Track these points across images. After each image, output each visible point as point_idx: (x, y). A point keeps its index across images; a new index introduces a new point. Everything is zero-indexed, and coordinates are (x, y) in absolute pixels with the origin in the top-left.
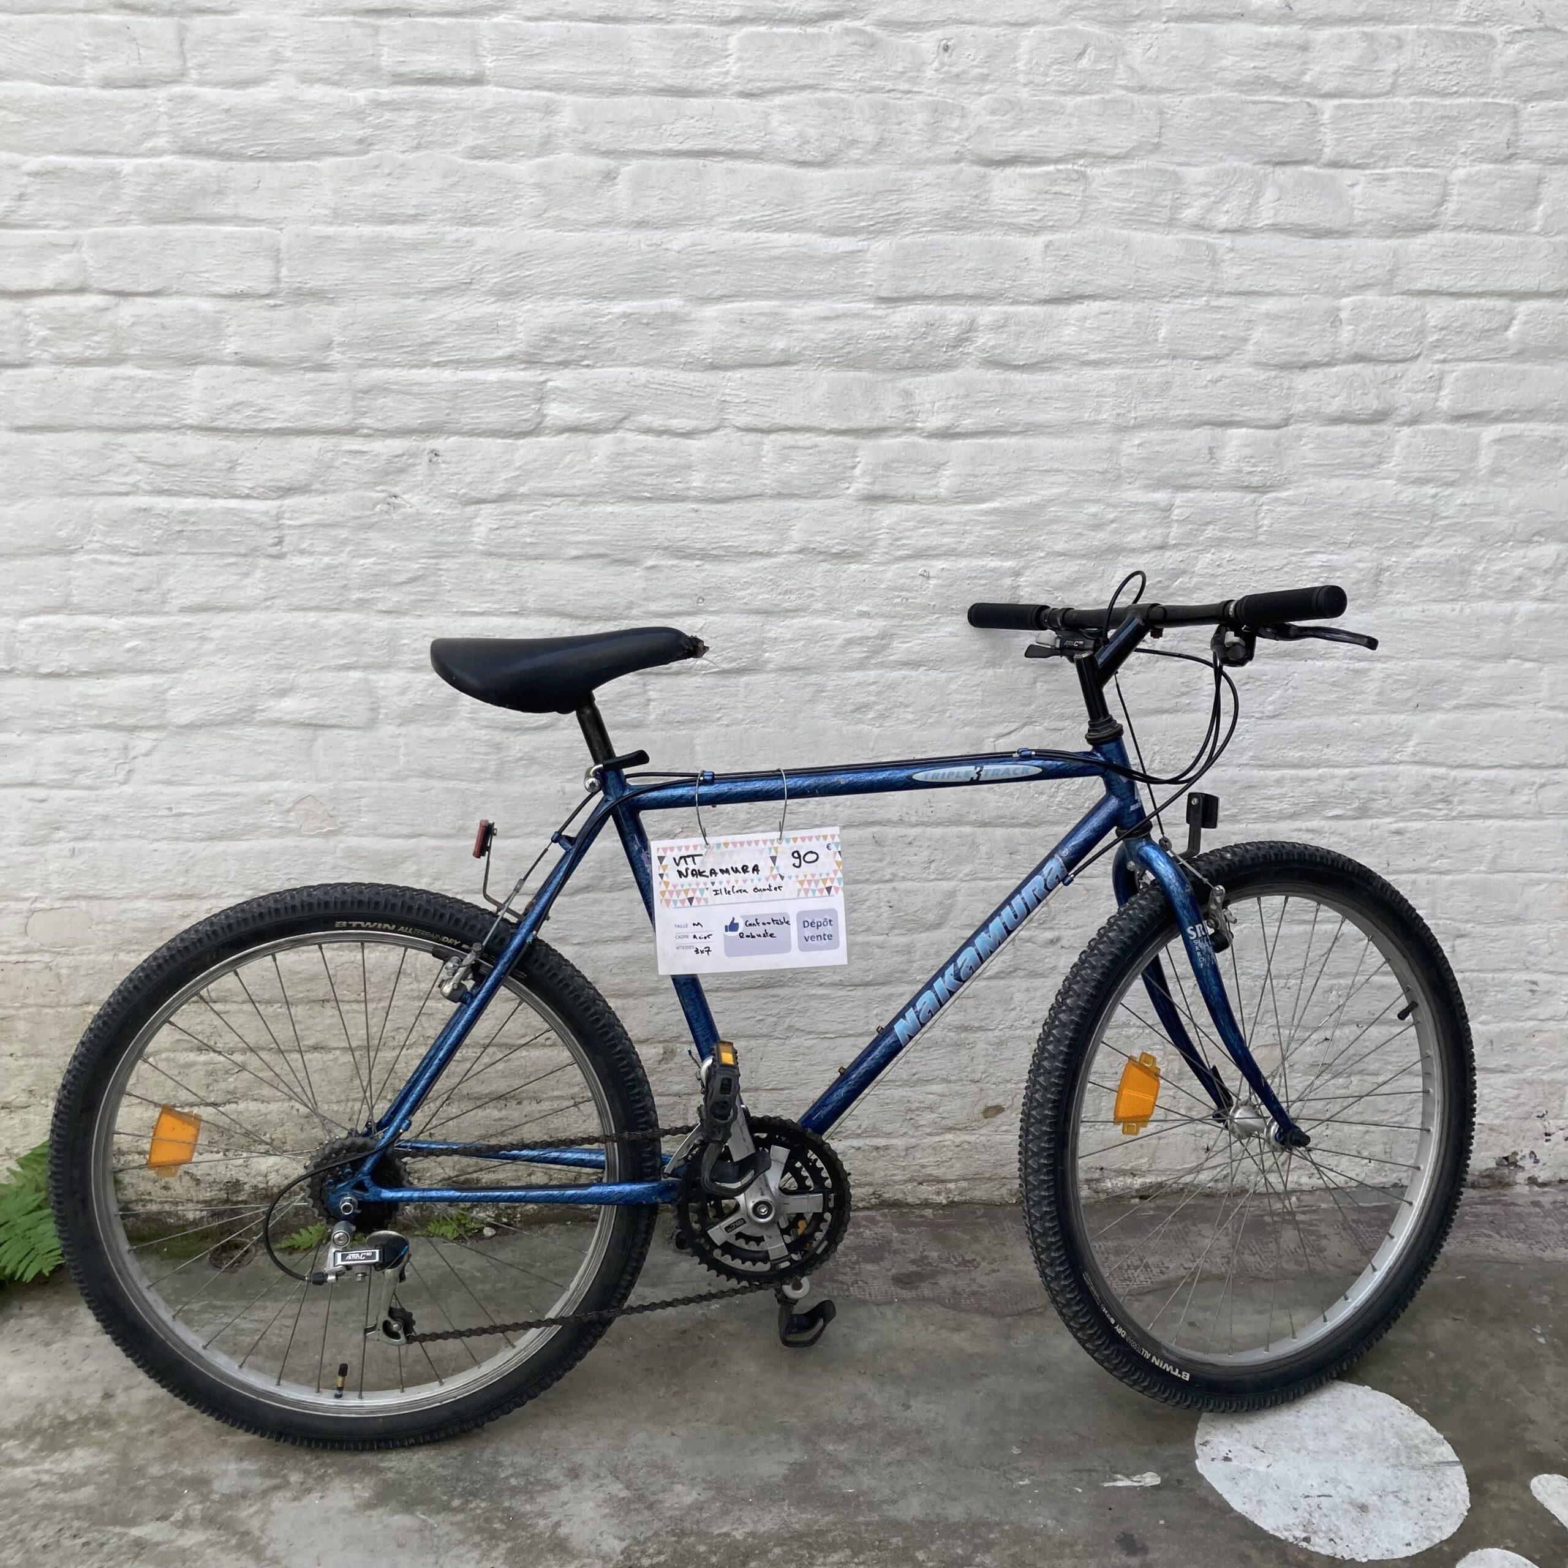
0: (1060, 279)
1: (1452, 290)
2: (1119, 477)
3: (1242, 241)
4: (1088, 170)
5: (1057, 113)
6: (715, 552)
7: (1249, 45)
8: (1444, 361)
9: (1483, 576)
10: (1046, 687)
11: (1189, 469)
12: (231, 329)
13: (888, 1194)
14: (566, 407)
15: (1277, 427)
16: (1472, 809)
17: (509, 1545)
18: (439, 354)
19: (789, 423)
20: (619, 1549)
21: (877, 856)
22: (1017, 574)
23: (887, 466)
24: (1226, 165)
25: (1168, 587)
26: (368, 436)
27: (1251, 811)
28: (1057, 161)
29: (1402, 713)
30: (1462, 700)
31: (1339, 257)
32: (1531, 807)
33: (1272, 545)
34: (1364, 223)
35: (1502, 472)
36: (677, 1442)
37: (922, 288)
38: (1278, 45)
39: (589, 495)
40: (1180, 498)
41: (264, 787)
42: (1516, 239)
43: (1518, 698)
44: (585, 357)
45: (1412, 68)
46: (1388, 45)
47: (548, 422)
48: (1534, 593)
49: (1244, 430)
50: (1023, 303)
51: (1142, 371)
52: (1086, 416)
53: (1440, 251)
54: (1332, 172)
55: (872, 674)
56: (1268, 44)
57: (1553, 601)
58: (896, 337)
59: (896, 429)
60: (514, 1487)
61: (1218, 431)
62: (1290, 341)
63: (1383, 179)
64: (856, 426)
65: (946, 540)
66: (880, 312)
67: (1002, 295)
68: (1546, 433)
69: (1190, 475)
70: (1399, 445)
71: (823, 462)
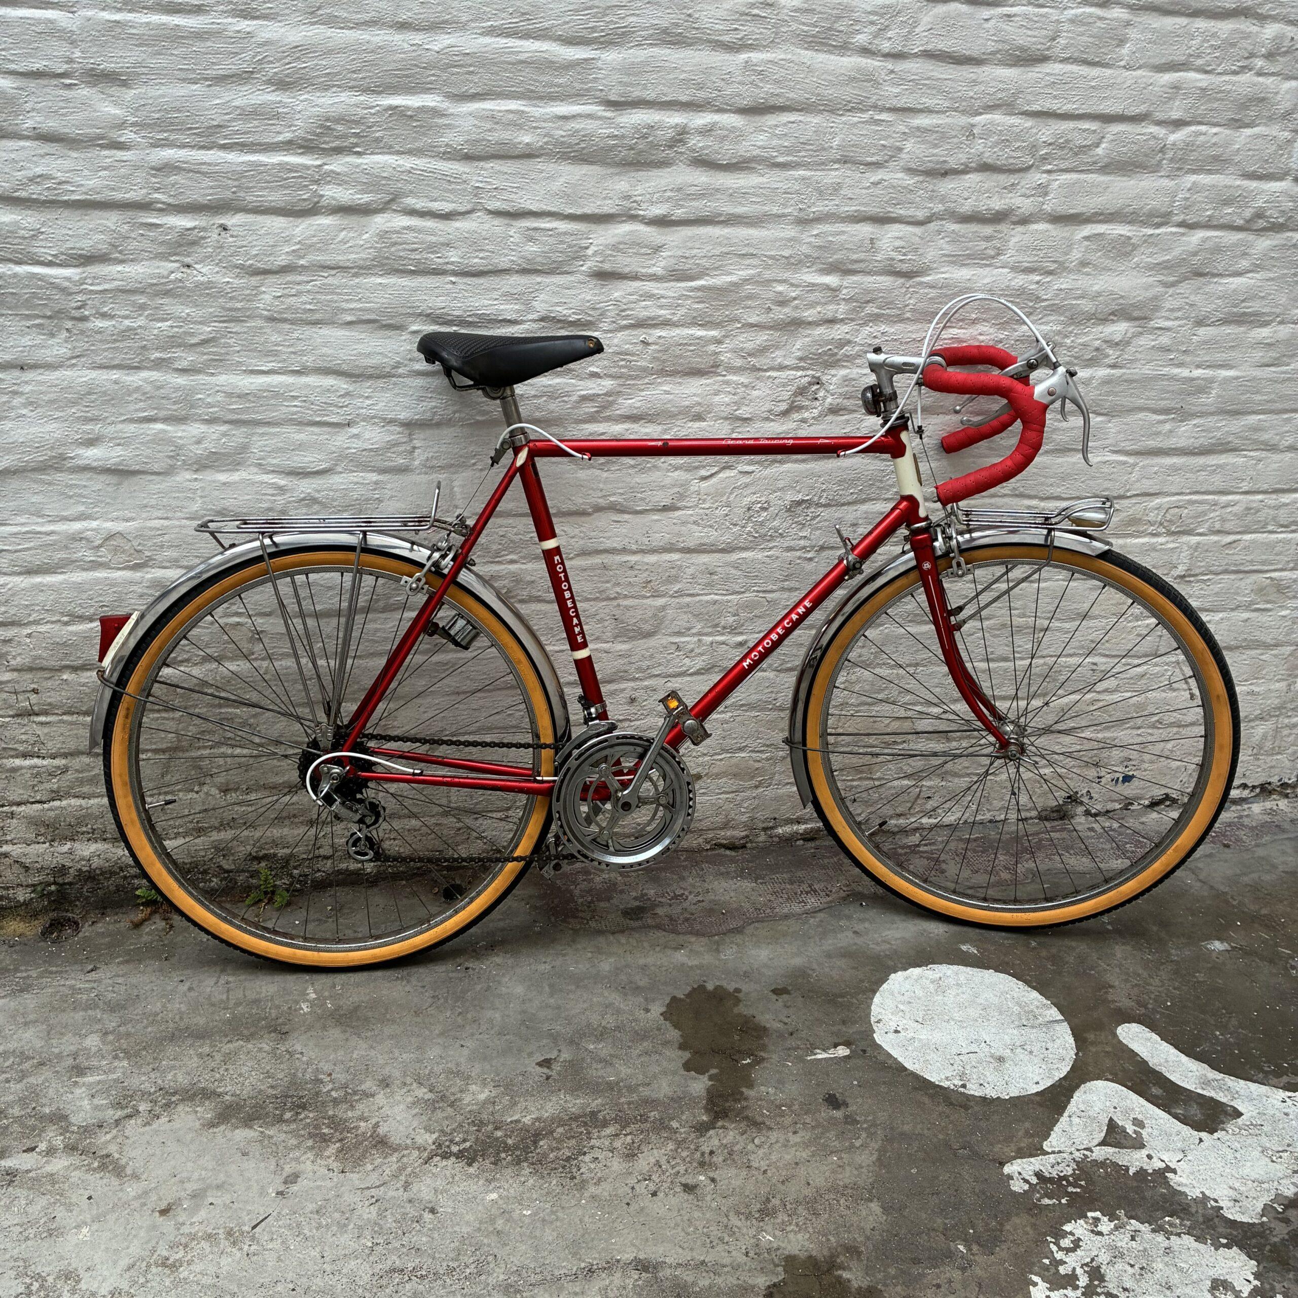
0: (757, 91)
1: (1058, 112)
2: (800, 262)
3: (901, 65)
6: (470, 319)
8: (1049, 172)
9: (1069, 348)
11: (855, 257)
12: (28, 106)
14: (341, 188)
15: (922, 223)
17: (338, 1145)
18: (225, 137)
19: (534, 207)
20: (430, 1141)
21: (605, 579)
22: (719, 342)
23: (615, 247)
25: (836, 354)
26: (161, 210)
31: (974, 81)
33: (915, 321)
34: (993, 53)
35: (1089, 264)
36: (466, 1052)
37: (644, 95)
39: (361, 268)
40: (847, 280)
41: (77, 526)
42: (1108, 72)
44: (356, 145)
47: (324, 202)
48: (1107, 361)
49: (897, 226)
50: (726, 111)
51: (820, 173)
52: (775, 210)
53: (1051, 79)
54: (971, 8)
55: (601, 426)
57: (1121, 368)
58: (623, 136)
59: (622, 216)
60: (335, 1099)
61: (879, 226)
62: (935, 151)
63: (1011, 15)
64: (589, 212)
65: (662, 312)
66: (608, 114)
67: (709, 103)
68: (1122, 232)
69: (856, 261)
70: (1014, 240)
71: (562, 242)
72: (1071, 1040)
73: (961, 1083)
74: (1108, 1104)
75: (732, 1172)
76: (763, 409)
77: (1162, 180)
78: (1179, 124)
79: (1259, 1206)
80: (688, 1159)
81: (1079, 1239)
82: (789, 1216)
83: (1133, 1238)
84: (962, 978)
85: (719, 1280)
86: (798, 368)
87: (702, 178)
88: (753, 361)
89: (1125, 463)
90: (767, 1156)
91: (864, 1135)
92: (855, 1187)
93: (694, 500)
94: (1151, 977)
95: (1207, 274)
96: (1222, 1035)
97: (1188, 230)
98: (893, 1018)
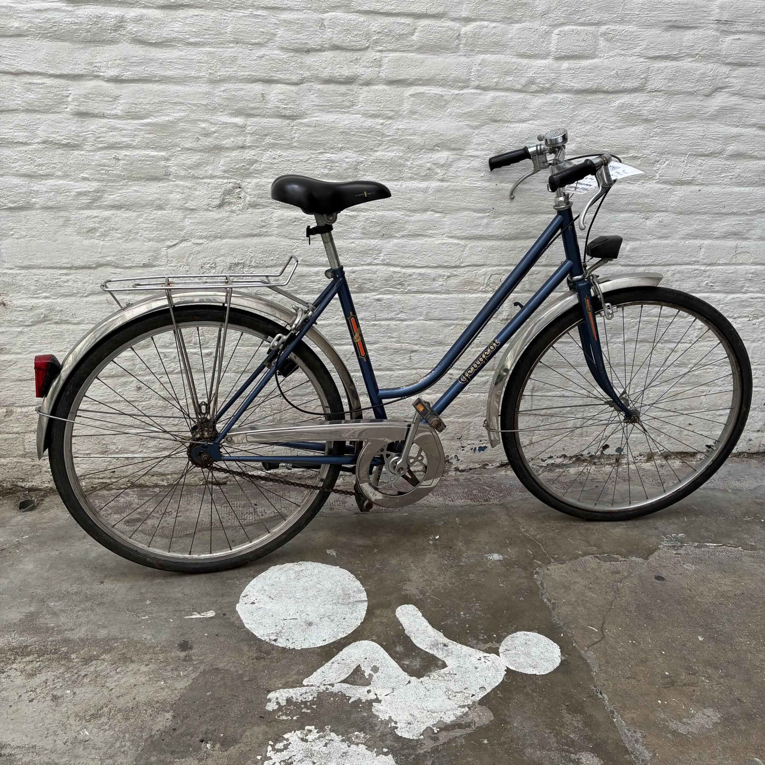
1: (382, 11)
2: (215, 108)
8: (381, 51)
9: (411, 168)
10: (190, 221)
11: (252, 105)
13: (136, 481)
15: (296, 84)
16: (415, 288)
19: (27, 69)
22: (167, 159)
23: (86, 96)
25: (248, 169)
27: (304, 288)
29: (376, 239)
30: (405, 233)
32: (444, 288)
33: (301, 148)
35: (416, 112)
40: (250, 121)
43: (433, 232)
48: (437, 177)
49: (279, 86)
50: (150, 7)
51: (221, 50)
52: (193, 74)
55: (95, 213)
57: (447, 181)
58: (81, 23)
59: (89, 76)
61: (266, 85)
62: (298, 36)
64: (65, 73)
65: (125, 139)
66: (70, 9)
68: (436, 92)
69: (254, 108)
70: (362, 96)
71: (49, 92)
72: (364, 613)
73: (274, 638)
74: (362, 656)
75: (91, 688)
76: (203, 203)
77: (461, 58)
78: (467, 20)
79: (424, 727)
80: (67, 679)
81: (290, 743)
82: (109, 719)
83: (326, 745)
84: (316, 571)
85: (37, 759)
86: (224, 178)
87: (139, 51)
88: (192, 172)
89: (458, 244)
90: (118, 680)
91: (191, 669)
92: (164, 702)
93: (164, 261)
94: (439, 575)
95: (500, 121)
96: (464, 614)
97: (482, 92)
98: (256, 594)
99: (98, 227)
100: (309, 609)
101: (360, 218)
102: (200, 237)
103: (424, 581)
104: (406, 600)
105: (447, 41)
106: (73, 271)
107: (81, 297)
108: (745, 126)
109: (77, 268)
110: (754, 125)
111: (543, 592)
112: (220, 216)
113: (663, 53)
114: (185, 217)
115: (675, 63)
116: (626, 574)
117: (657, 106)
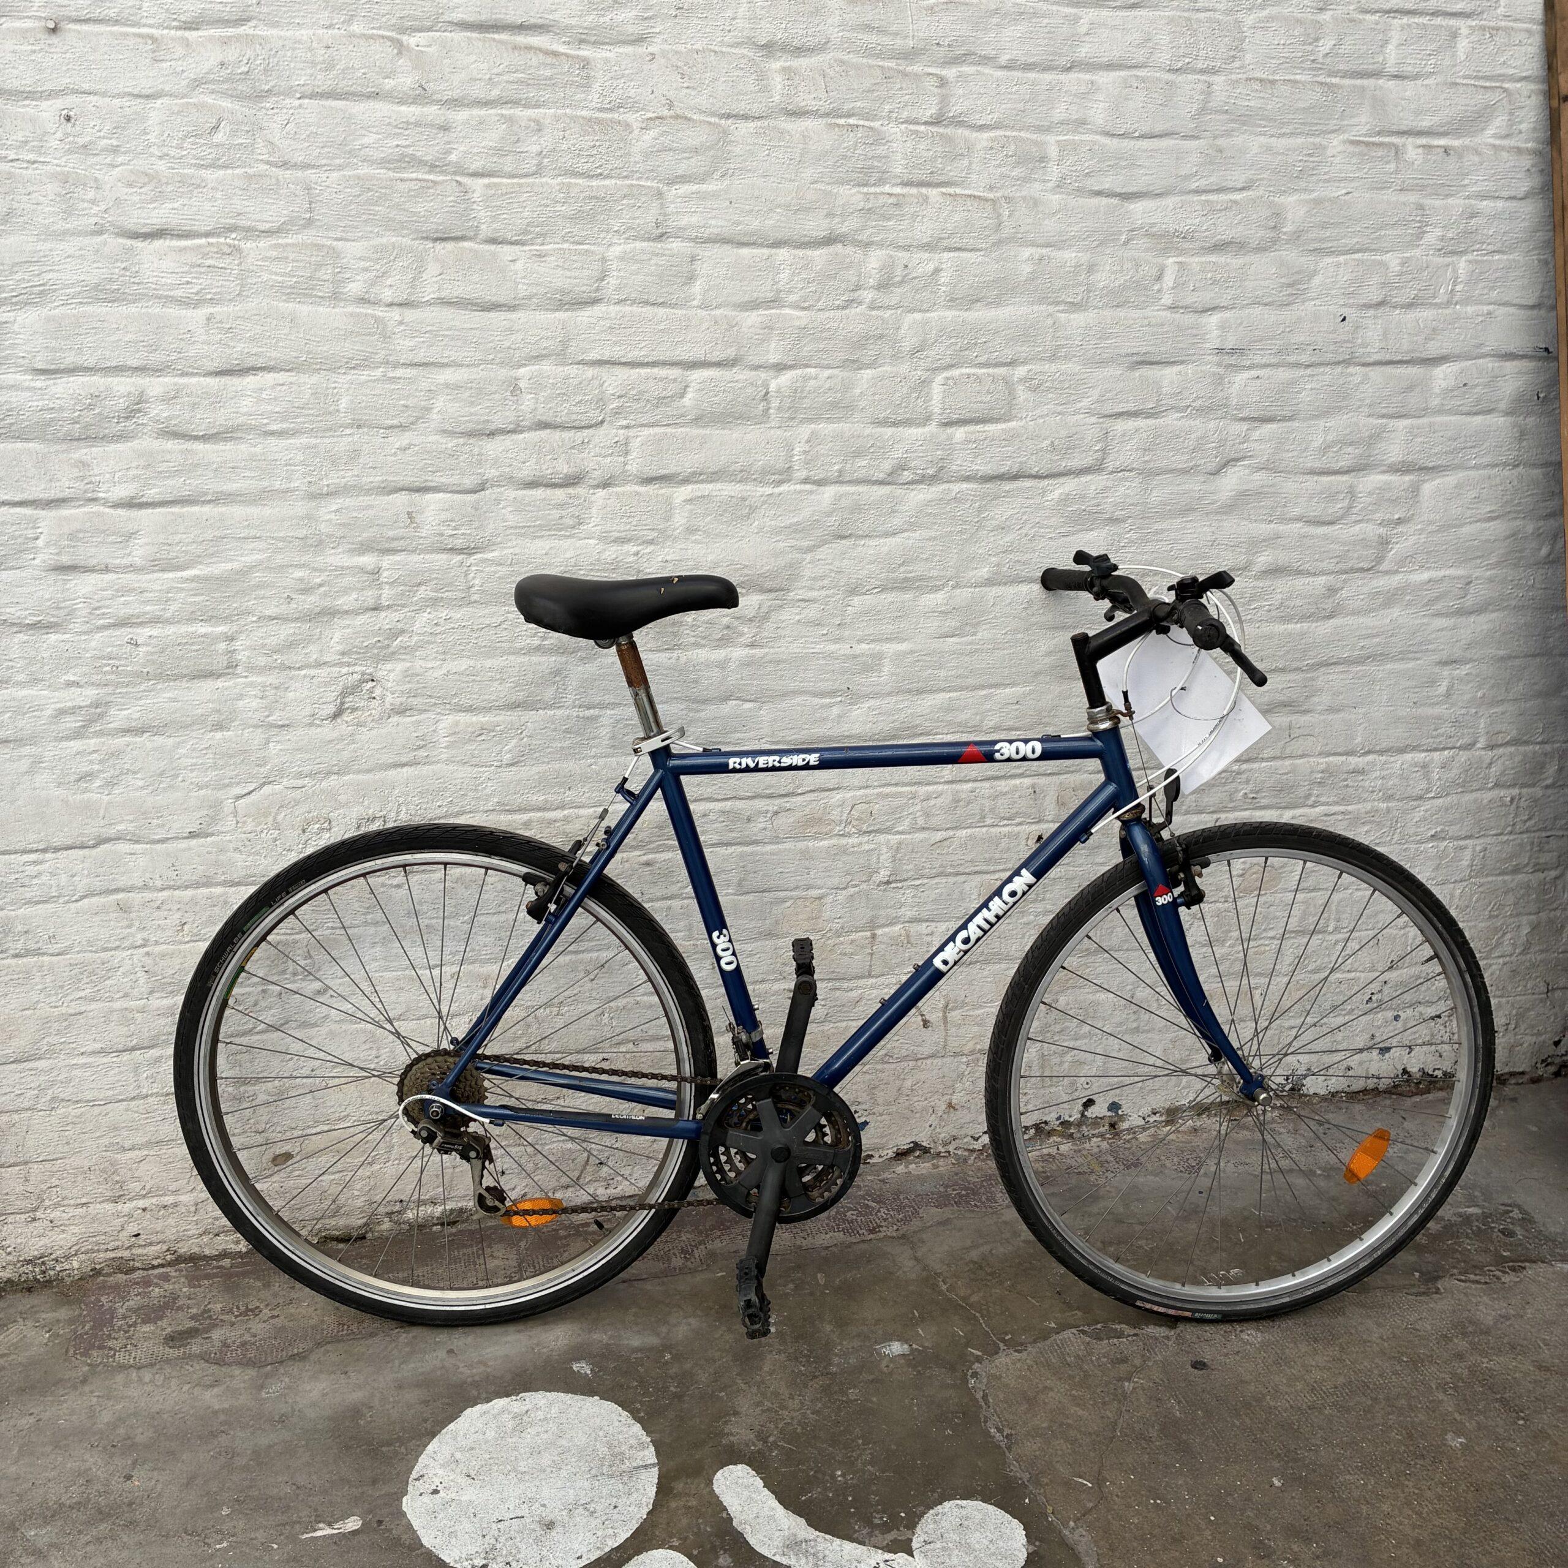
0: (229, 352)
1: (623, 360)
2: (320, 543)
3: (410, 315)
4: (242, 244)
5: (199, 186)
7: (389, 124)
8: (627, 427)
10: (279, 747)
11: (391, 534)
13: (183, 1249)
15: (475, 492)
21: (125, 923)
22: (231, 639)
23: (72, 536)
24: (384, 240)
25: (388, 646)
28: (207, 235)
31: (510, 329)
32: (768, 833)
33: (487, 604)
34: (530, 297)
35: (697, 530)
37: (80, 361)
38: (417, 124)
40: (387, 561)
42: (678, 312)
43: (741, 736)
45: (554, 150)
46: (527, 128)
49: (441, 495)
50: (193, 374)
51: (326, 440)
52: (277, 485)
53: (608, 323)
54: (492, 247)
55: (92, 743)
56: (408, 123)
57: (761, 647)
58: (61, 409)
59: (78, 499)
61: (414, 496)
62: (472, 410)
63: (541, 256)
64: (31, 498)
65: (149, 608)
66: (38, 384)
67: (169, 367)
68: (733, 493)
69: (393, 539)
70: (596, 506)
76: (303, 713)
77: (772, 432)
78: (780, 368)
86: (341, 664)
88: (281, 658)
93: (230, 823)
94: (792, 1397)
95: (850, 536)
96: (843, 1475)
97: (814, 488)
98: (441, 1472)
99: (99, 771)
100: (546, 1492)
101: (604, 720)
102: (300, 775)
103: (763, 1411)
104: (733, 1457)
105: (746, 405)
106: (48, 856)
107: (65, 903)
108: (1284, 520)
109: (57, 850)
110: (1298, 519)
111: (988, 1414)
112: (335, 734)
113: (1131, 407)
114: (267, 742)
115: (1150, 422)
116: (1137, 1362)
117: (1127, 496)
